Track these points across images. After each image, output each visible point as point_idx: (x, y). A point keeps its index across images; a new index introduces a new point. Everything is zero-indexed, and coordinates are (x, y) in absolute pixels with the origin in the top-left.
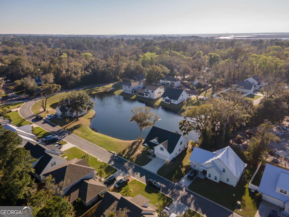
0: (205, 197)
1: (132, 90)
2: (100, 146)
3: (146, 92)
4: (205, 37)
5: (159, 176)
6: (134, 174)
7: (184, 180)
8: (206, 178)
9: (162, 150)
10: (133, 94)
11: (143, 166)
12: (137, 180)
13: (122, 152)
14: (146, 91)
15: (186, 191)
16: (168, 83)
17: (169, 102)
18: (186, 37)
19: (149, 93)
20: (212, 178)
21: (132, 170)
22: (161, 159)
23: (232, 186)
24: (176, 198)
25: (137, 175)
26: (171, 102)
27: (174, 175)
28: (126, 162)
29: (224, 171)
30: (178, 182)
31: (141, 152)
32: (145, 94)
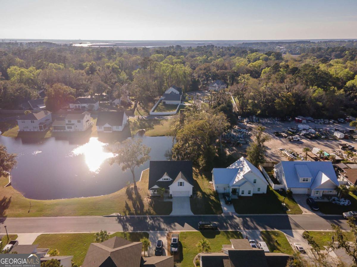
0: (258, 214)
1: (39, 124)
2: (82, 215)
3: (67, 124)
4: (63, 44)
5: (200, 215)
6: (171, 227)
7: (225, 208)
8: (240, 197)
9: (181, 185)
10: (42, 131)
11: (170, 214)
12: (184, 232)
13: (125, 209)
14: (67, 122)
15: (239, 217)
16: (84, 107)
17: (111, 131)
18: (34, 43)
19: (73, 124)
20: (246, 194)
21: (165, 224)
22: (180, 197)
23: (263, 194)
24: (239, 228)
25: (177, 226)
26: (112, 130)
27: (212, 208)
28: (146, 218)
29: (255, 182)
30: (222, 212)
31: (150, 200)
32: (66, 126)
